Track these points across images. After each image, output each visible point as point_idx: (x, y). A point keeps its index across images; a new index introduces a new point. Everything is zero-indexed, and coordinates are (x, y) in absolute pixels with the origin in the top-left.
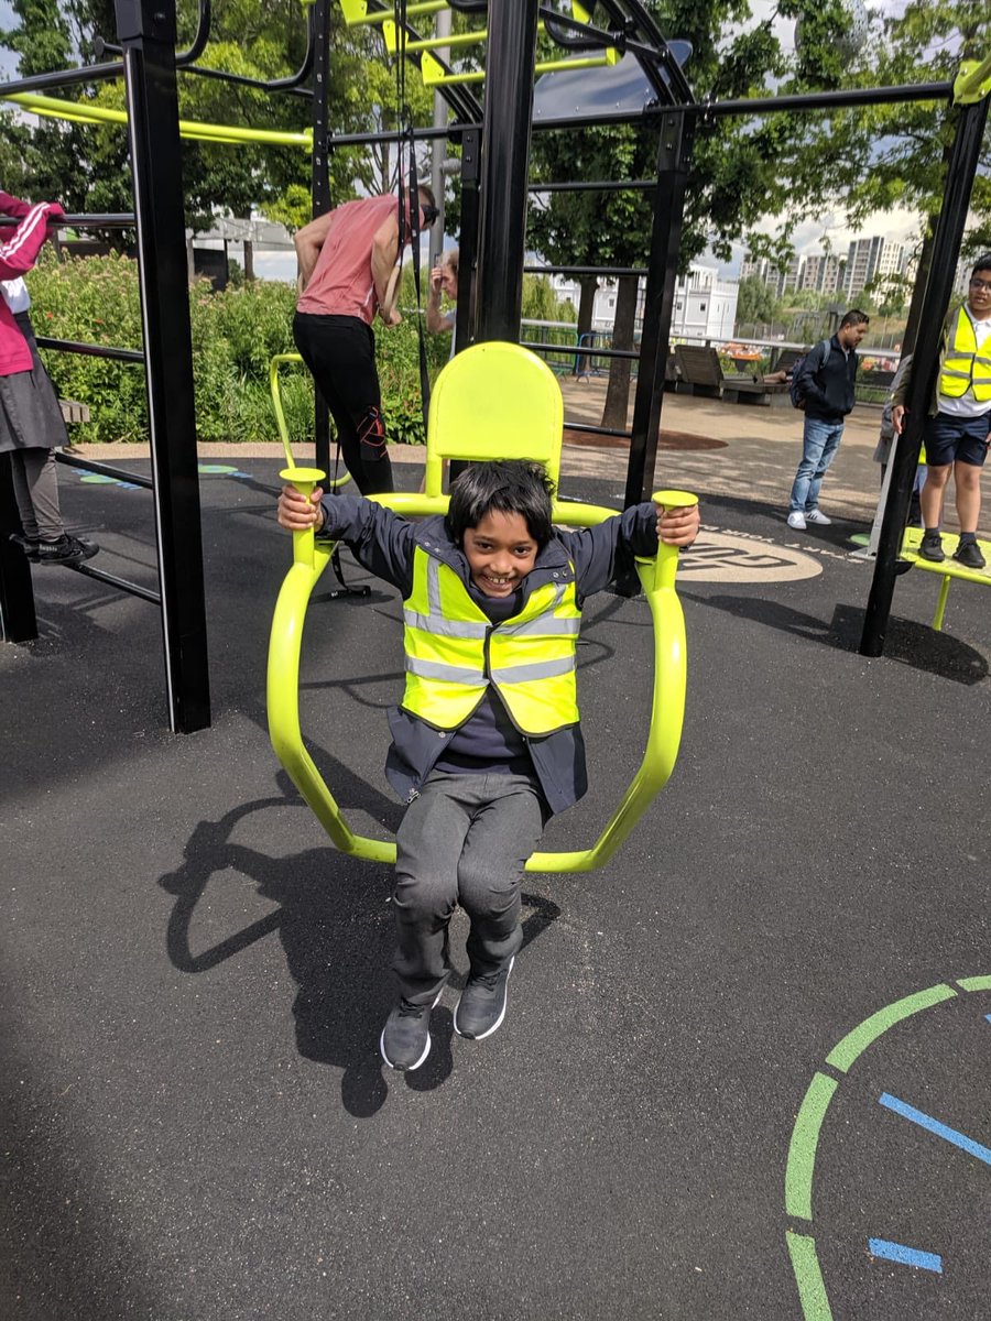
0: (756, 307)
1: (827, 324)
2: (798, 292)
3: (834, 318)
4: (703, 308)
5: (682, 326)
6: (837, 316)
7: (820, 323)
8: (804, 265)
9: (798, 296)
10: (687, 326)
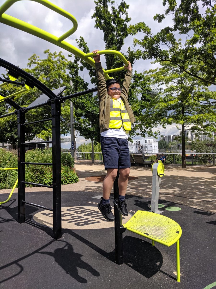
0: (163, 146)
1: (178, 148)
2: (172, 142)
3: (179, 147)
4: (151, 147)
5: (147, 151)
6: (180, 146)
7: (177, 147)
8: (172, 137)
9: (172, 143)
10: (148, 151)
